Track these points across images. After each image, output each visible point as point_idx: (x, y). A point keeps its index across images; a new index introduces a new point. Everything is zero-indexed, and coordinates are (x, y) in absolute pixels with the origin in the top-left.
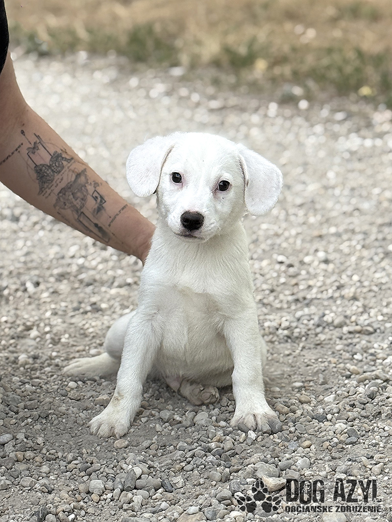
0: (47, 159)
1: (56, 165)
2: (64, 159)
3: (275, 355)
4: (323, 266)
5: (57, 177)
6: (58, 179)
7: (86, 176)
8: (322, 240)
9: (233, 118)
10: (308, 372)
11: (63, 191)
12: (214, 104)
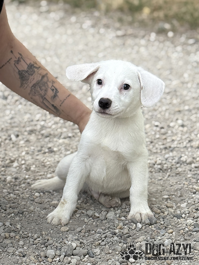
0: (25, 67)
1: (30, 71)
2: (35, 67)
3: (153, 180)
4: (181, 128)
5: (31, 77)
6: (32, 78)
7: (47, 77)
8: (180, 113)
9: (130, 41)
10: (171, 189)
11: (34, 86)
12: (120, 33)
